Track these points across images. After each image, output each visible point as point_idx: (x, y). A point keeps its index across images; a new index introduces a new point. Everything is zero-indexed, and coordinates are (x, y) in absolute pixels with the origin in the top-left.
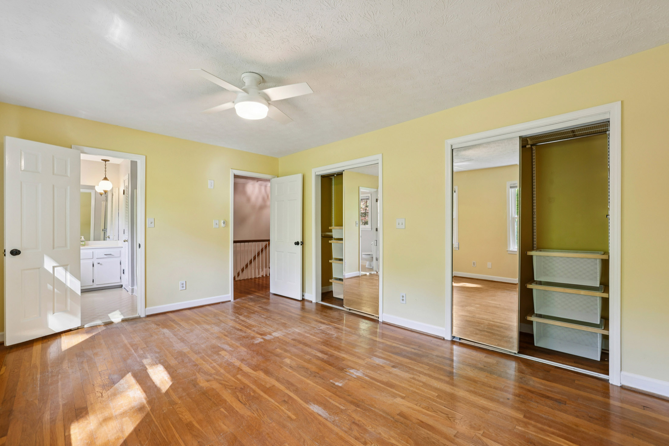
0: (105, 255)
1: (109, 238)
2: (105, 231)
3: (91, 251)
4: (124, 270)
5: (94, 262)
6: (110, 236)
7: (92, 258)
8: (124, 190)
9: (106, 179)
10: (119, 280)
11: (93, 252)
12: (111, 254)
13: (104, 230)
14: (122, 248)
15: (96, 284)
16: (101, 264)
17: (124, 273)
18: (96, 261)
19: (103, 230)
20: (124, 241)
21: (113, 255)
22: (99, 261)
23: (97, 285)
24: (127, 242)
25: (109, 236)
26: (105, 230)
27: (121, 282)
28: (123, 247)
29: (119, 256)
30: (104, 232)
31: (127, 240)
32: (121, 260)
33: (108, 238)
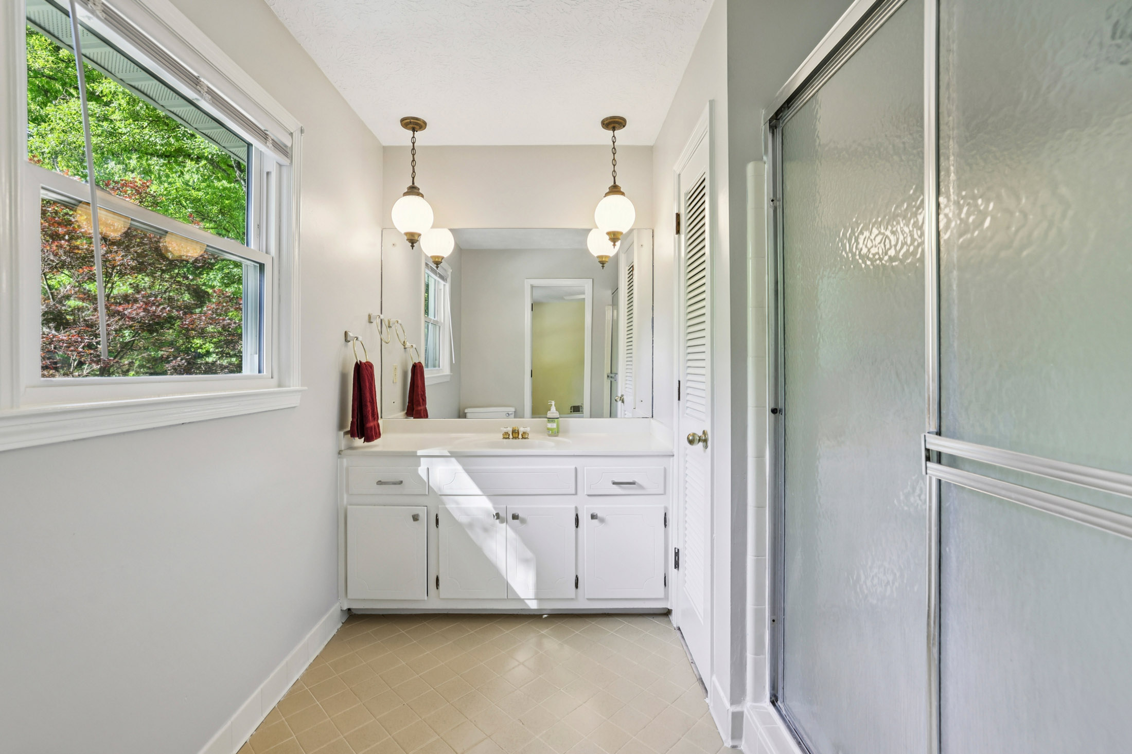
0: (614, 483)
1: (623, 402)
2: (613, 380)
3: (569, 465)
4: (677, 554)
5: (579, 507)
6: (625, 397)
7: (573, 492)
8: (678, 216)
9: (615, 189)
10: (660, 591)
11: (576, 469)
12: (633, 483)
13: (610, 375)
14: (672, 459)
15: (586, 597)
16: (602, 521)
17: (677, 565)
18: (585, 506)
19: (608, 376)
20: (691, 442)
21: (641, 487)
22: (597, 506)
23: (589, 599)
24: (701, 444)
25: (622, 396)
26: (613, 375)
27: (666, 598)
28: (675, 454)
29: (662, 492)
30: (611, 381)
31: (700, 434)
32: (666, 508)
33: (620, 403)
